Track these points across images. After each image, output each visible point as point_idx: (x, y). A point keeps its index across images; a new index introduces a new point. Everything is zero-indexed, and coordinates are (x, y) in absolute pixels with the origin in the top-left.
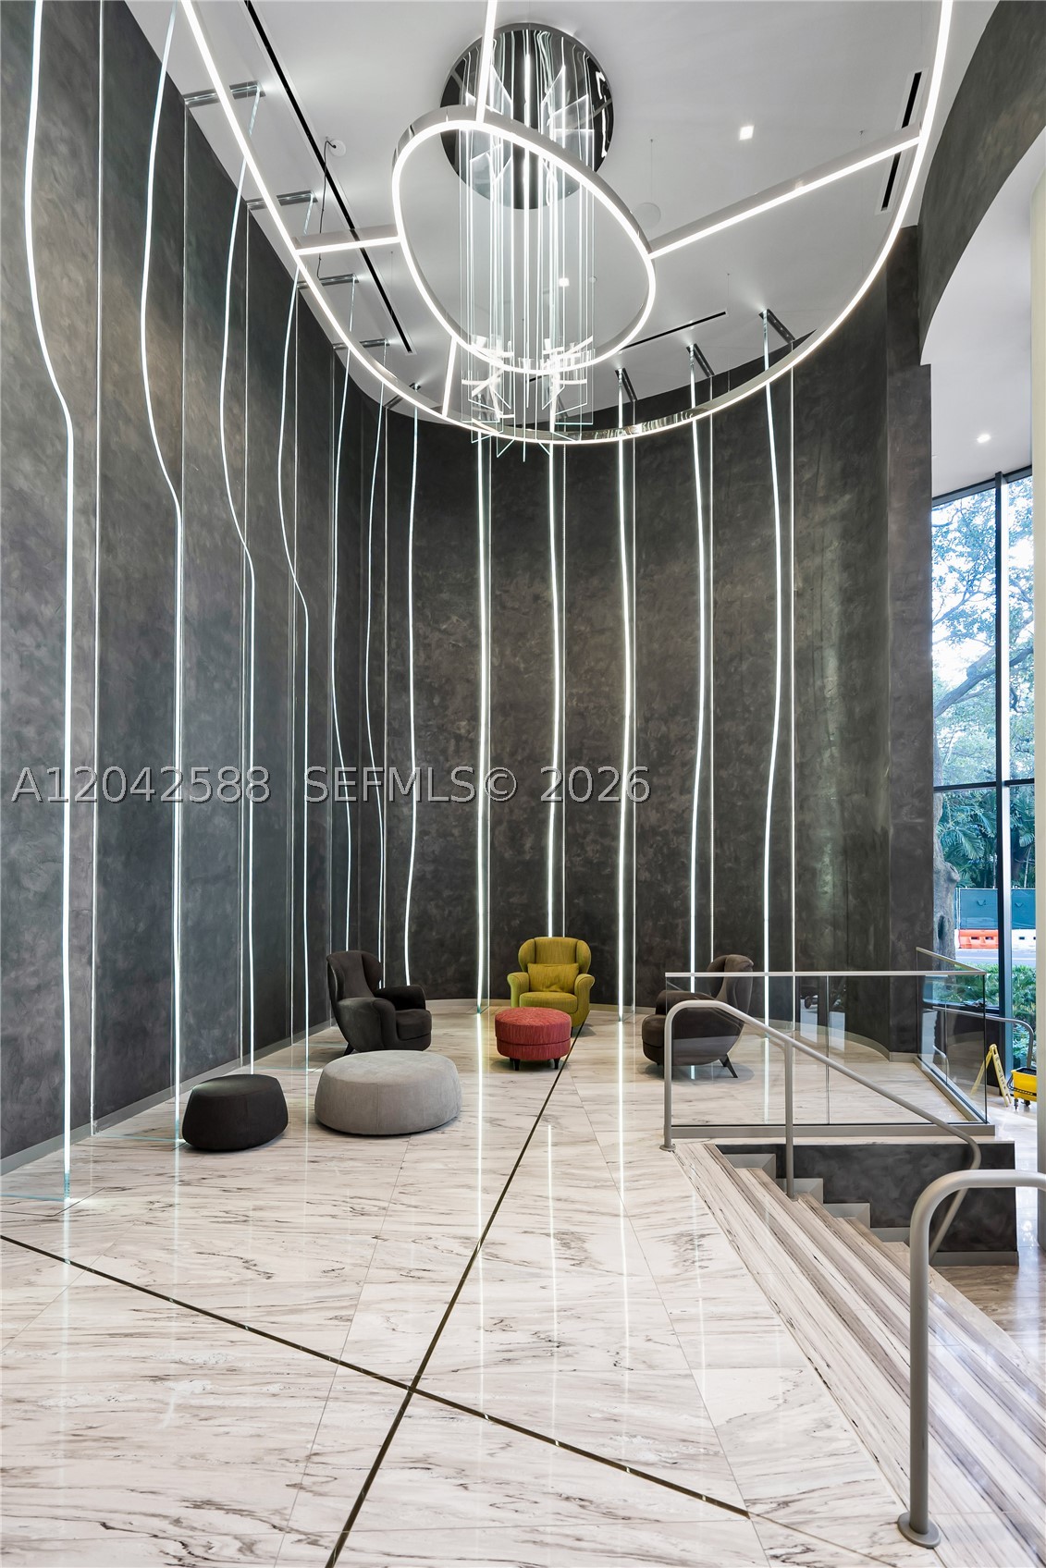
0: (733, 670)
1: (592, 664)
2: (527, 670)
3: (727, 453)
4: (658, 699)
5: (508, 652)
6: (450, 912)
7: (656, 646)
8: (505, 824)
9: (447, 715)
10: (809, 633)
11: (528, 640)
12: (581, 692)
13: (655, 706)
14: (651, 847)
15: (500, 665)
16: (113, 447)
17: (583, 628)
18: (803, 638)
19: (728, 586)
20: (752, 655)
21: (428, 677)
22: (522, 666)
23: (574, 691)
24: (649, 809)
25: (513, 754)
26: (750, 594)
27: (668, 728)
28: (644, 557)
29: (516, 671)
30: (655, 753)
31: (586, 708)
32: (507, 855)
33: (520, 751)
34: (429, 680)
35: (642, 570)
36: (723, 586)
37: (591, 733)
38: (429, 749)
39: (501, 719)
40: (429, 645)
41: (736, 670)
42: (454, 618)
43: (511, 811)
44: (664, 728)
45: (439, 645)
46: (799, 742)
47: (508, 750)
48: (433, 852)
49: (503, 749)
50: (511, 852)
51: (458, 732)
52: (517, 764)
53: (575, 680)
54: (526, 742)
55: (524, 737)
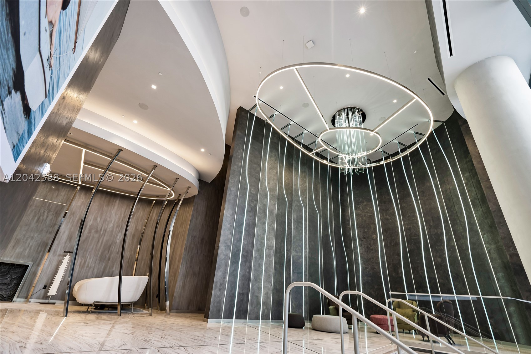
0: (453, 210)
1: (409, 214)
2: (391, 219)
3: (435, 152)
4: (431, 221)
5: (385, 215)
6: (378, 293)
7: (427, 206)
8: (391, 265)
9: (369, 234)
10: (473, 195)
11: (390, 211)
12: (408, 223)
13: (431, 224)
14: (441, 270)
15: (383, 219)
16: (280, 193)
17: (405, 205)
18: (472, 196)
19: (445, 186)
20: (457, 204)
21: (363, 224)
22: (389, 218)
23: (406, 223)
24: (437, 257)
25: (390, 243)
26: (452, 187)
27: (437, 231)
28: (418, 183)
29: (388, 219)
30: (435, 239)
31: (410, 227)
32: (394, 275)
33: (392, 242)
34: (363, 225)
35: (418, 187)
36: (443, 186)
37: (413, 235)
38: (365, 244)
39: (385, 233)
40: (362, 216)
41: (454, 209)
42: (369, 208)
43: (393, 261)
44: (436, 231)
45: (365, 216)
46: (481, 230)
47: (389, 242)
48: (370, 274)
49: (387, 242)
50: (395, 274)
51: (373, 238)
52: (392, 246)
53: (405, 220)
54: (394, 239)
55: (393, 238)
